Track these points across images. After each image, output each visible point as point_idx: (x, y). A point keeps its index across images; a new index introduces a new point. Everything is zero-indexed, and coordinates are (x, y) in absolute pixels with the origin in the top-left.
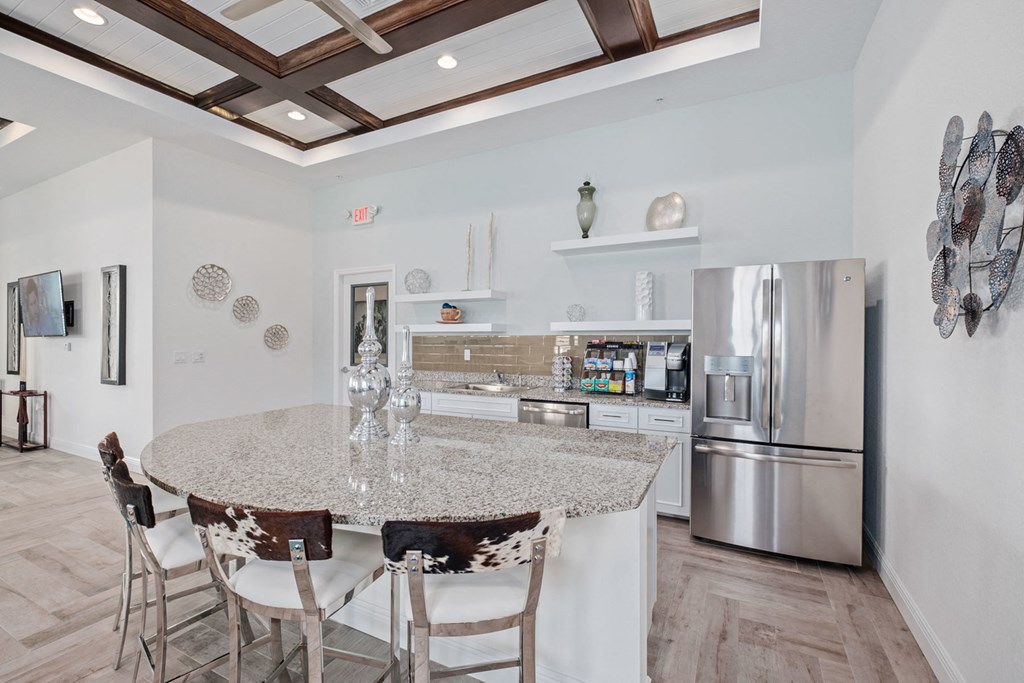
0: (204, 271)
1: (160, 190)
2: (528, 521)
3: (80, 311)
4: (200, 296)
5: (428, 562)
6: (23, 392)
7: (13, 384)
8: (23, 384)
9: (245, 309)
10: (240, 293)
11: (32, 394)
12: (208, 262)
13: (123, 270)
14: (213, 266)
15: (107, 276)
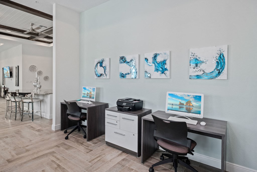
0: (31, 67)
1: (23, 53)
2: (30, 93)
3: (13, 73)
4: (31, 71)
5: (22, 96)
6: (4, 88)
7: (3, 86)
8: (4, 86)
9: (40, 73)
10: (39, 70)
11: (6, 88)
12: (32, 65)
13: (18, 66)
14: (33, 66)
15: (16, 67)
